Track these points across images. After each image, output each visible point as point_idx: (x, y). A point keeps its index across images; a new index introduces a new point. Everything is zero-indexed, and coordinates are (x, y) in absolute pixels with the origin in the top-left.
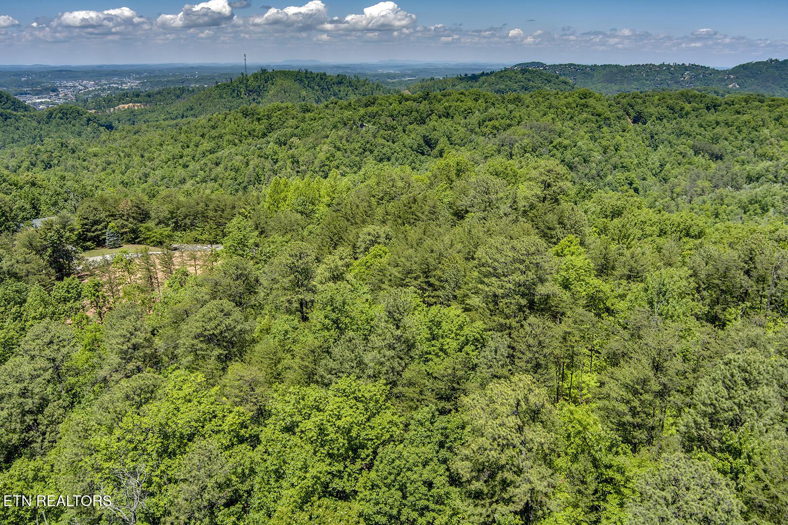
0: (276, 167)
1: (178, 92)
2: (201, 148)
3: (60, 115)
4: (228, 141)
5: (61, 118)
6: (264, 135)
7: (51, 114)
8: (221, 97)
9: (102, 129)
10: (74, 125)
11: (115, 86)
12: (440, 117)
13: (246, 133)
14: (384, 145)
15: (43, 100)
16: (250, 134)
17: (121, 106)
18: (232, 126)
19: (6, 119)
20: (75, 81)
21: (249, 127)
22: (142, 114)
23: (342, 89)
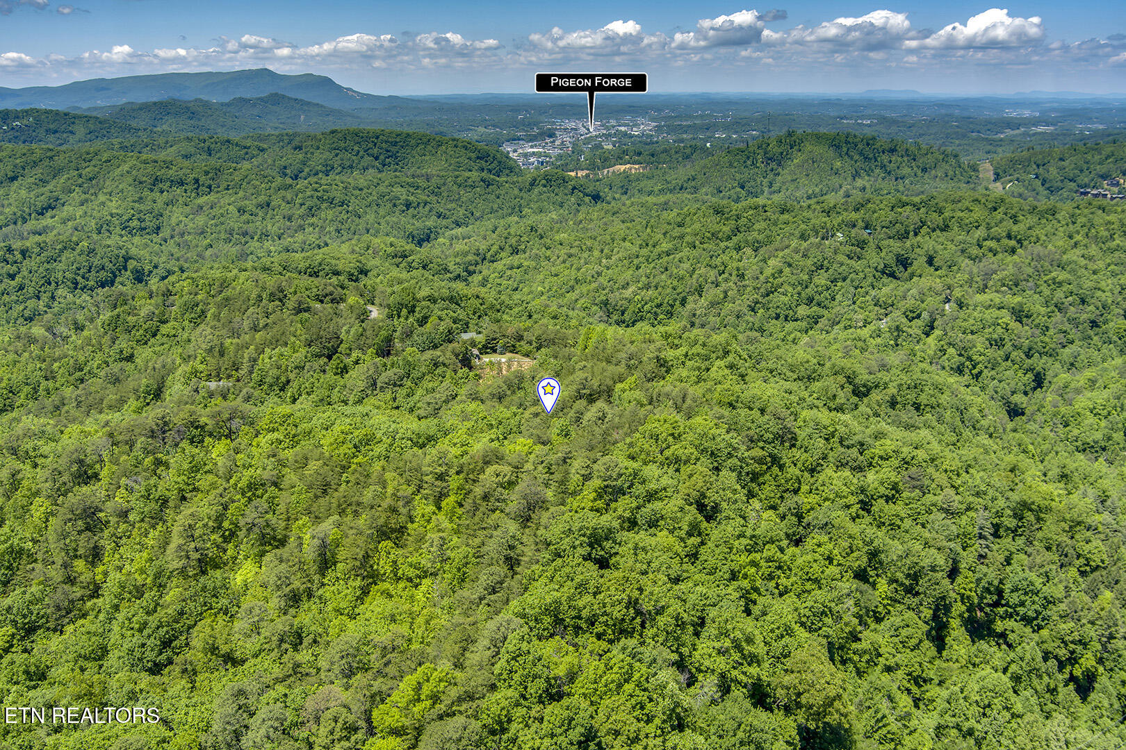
0: (720, 279)
1: (688, 151)
2: (658, 249)
3: (544, 182)
4: (688, 243)
5: (545, 186)
6: (729, 238)
7: (535, 180)
8: (731, 165)
9: (587, 199)
10: (557, 195)
11: (623, 129)
12: (934, 230)
13: (709, 235)
14: (842, 264)
15: (535, 150)
16: (713, 235)
17: (618, 167)
18: (697, 226)
19: (488, 186)
20: (579, 119)
21: (716, 227)
22: (638, 180)
23: (893, 159)
